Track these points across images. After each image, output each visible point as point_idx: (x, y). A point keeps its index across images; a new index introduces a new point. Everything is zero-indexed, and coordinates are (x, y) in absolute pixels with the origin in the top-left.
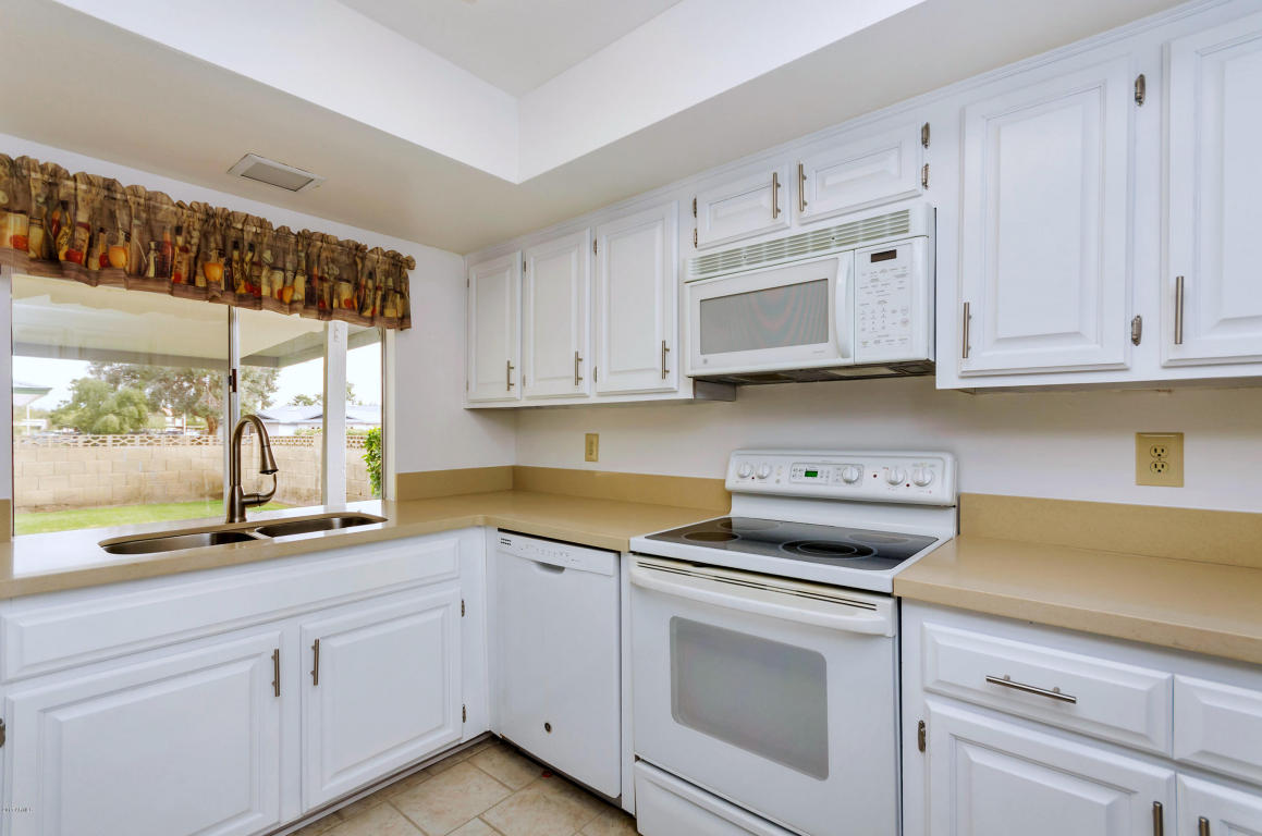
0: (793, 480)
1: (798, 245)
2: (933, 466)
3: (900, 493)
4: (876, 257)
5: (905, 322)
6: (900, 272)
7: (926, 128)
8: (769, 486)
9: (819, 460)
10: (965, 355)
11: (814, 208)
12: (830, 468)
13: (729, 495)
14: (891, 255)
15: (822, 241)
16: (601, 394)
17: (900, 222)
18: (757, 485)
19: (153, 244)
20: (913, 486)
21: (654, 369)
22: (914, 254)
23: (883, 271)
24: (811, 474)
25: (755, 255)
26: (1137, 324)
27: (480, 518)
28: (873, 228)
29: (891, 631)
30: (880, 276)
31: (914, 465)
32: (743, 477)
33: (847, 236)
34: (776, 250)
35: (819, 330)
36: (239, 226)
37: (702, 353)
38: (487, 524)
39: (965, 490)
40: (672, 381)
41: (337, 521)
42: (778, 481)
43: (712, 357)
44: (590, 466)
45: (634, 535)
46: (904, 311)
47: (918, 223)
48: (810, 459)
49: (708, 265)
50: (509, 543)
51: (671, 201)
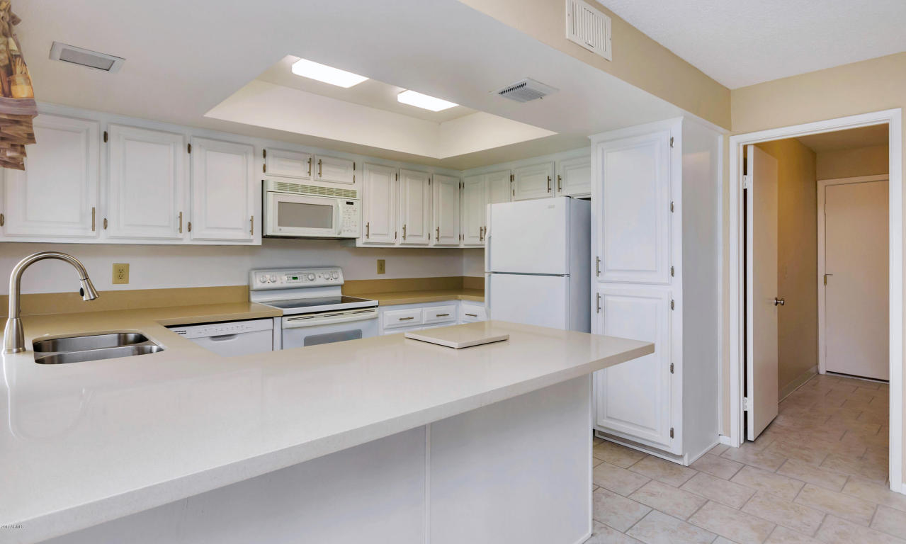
0: (288, 282)
1: (322, 191)
4: (348, 203)
5: (355, 226)
6: (354, 210)
7: (354, 164)
9: (296, 272)
11: (324, 177)
12: (303, 275)
14: (352, 203)
15: (330, 192)
16: (194, 240)
17: (354, 194)
20: (333, 279)
21: (248, 229)
22: (357, 205)
23: (350, 208)
24: (295, 278)
25: (304, 189)
26: (397, 233)
28: (346, 193)
30: (348, 210)
32: (263, 282)
33: (339, 193)
34: (313, 189)
35: (328, 224)
37: (279, 226)
39: (348, 280)
42: (282, 283)
43: (284, 228)
46: (356, 222)
47: (358, 195)
48: (293, 272)
49: (282, 186)
50: (184, 332)
51: (252, 145)
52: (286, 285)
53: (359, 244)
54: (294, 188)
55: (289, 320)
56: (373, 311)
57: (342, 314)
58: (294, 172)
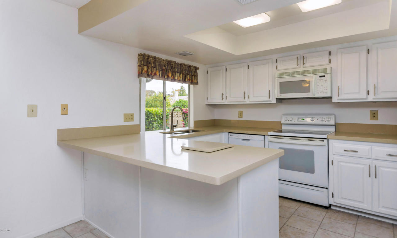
0: (298, 121)
1: (303, 72)
2: (330, 117)
3: (324, 123)
4: (320, 76)
5: (327, 89)
6: (325, 80)
7: (330, 52)
8: (293, 122)
10: (338, 96)
11: (306, 65)
12: (307, 118)
13: (282, 124)
14: (324, 76)
15: (309, 72)
16: (250, 102)
17: (325, 70)
18: (290, 122)
19: (161, 70)
20: (326, 121)
21: (266, 96)
22: (328, 76)
23: (322, 79)
24: (303, 119)
25: (293, 73)
26: (368, 91)
27: (225, 130)
28: (320, 71)
29: (327, 145)
30: (321, 80)
31: (327, 117)
32: (286, 120)
33: (314, 72)
34: (298, 73)
36: (172, 64)
37: (280, 93)
38: (226, 132)
39: (337, 122)
40: (271, 99)
41: (191, 131)
42: (295, 121)
43: (282, 94)
44: (241, 119)
45: (269, 132)
46: (327, 87)
47: (329, 71)
48: (302, 116)
49: (281, 75)
50: (233, 135)
51: (270, 59)
52: (297, 122)
53: (335, 100)
54: (287, 74)
55: (271, 138)
56: (323, 141)
57: (301, 140)
58: (290, 66)
